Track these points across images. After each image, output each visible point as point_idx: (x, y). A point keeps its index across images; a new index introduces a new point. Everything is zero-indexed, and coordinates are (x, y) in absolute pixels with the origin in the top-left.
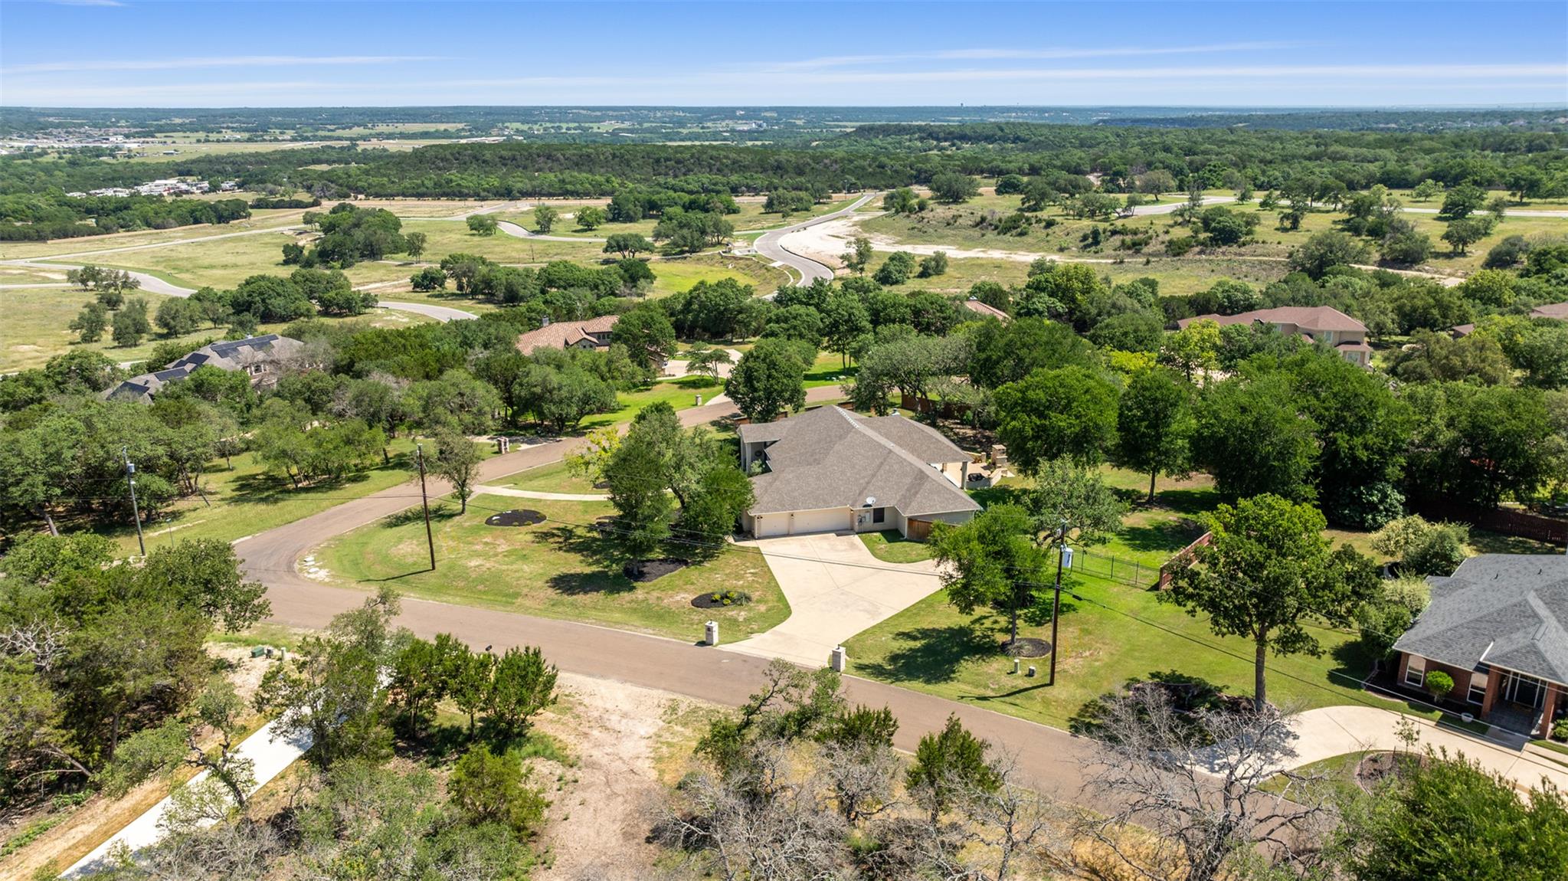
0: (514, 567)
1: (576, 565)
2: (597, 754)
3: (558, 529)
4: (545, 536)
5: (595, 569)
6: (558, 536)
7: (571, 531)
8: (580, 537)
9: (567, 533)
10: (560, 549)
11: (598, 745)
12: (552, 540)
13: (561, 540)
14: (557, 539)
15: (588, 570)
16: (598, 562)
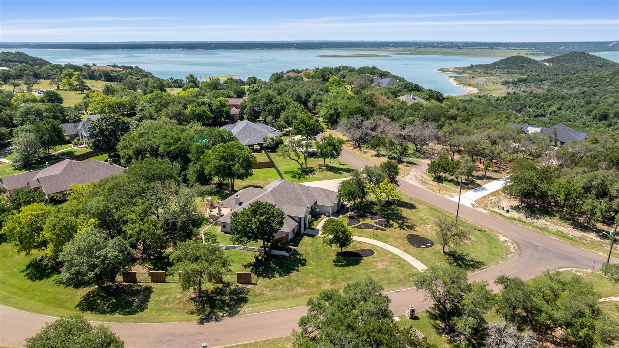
0: (427, 217)
1: (405, 212)
2: (421, 174)
3: (404, 229)
4: (410, 227)
5: (400, 208)
6: (406, 226)
7: (400, 227)
8: (398, 223)
9: (401, 227)
10: (408, 219)
11: (420, 175)
12: (409, 224)
13: (405, 224)
14: (407, 224)
15: (402, 209)
16: (398, 210)
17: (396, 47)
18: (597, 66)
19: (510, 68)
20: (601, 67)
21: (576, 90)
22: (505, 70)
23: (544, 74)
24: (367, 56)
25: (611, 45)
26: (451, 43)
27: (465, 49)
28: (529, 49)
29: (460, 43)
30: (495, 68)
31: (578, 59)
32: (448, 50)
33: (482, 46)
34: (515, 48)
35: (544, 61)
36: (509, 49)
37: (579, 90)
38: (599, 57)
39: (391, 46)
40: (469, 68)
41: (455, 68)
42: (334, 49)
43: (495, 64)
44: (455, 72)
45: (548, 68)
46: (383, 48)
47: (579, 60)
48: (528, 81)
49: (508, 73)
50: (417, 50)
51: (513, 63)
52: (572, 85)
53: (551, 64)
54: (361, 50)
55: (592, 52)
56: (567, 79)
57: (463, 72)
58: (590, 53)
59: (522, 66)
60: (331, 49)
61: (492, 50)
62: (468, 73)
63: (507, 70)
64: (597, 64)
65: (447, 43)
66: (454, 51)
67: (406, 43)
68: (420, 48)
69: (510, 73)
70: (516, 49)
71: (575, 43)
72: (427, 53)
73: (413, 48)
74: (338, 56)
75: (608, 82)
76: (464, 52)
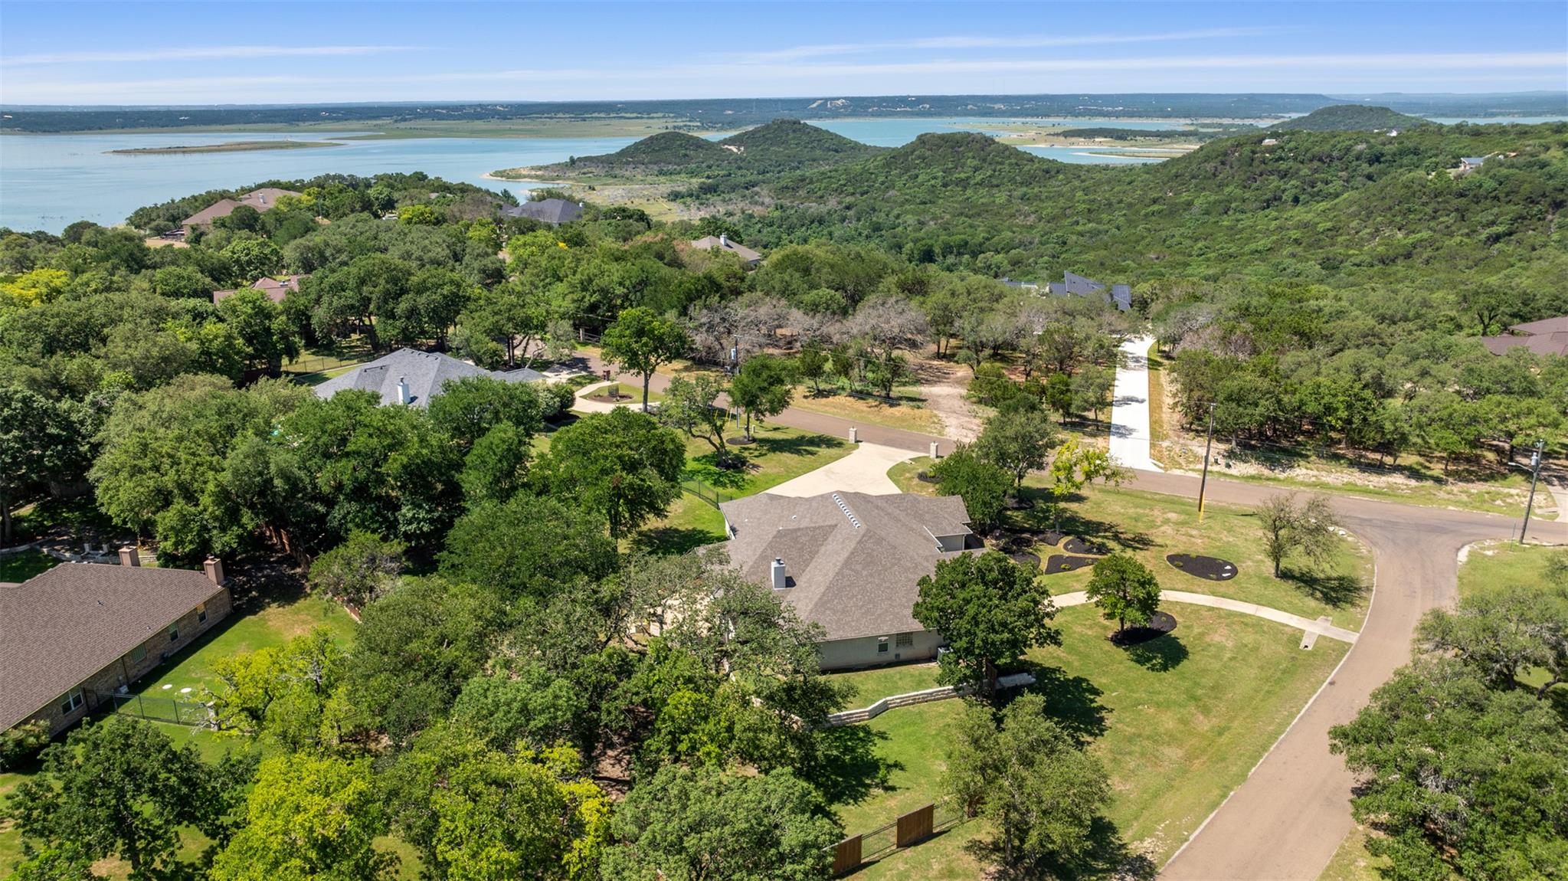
17: (338, 119)
18: (829, 149)
19: (661, 161)
20: (837, 151)
21: (832, 203)
22: (651, 166)
23: (740, 173)
24: (272, 148)
25: (815, 105)
26: (480, 105)
27: (521, 121)
28: (664, 117)
29: (502, 106)
30: (628, 163)
31: (791, 136)
32: (479, 124)
33: (559, 112)
34: (635, 115)
35: (726, 142)
36: (621, 117)
37: (839, 203)
38: (827, 131)
39: (324, 119)
40: (566, 165)
41: (532, 168)
42: (151, 129)
43: (623, 153)
44: (537, 177)
45: (739, 159)
46: (301, 124)
47: (794, 138)
48: (721, 188)
49: (661, 173)
50: (402, 125)
51: (664, 149)
52: (819, 193)
53: (742, 149)
54: (240, 131)
55: (810, 118)
56: (802, 180)
57: (558, 177)
58: (809, 122)
59: (686, 155)
60: (140, 129)
61: (584, 120)
62: (569, 179)
63: (656, 168)
64: (827, 145)
65: (470, 106)
66: (494, 127)
67: (363, 108)
68: (405, 120)
69: (665, 174)
70: (637, 118)
71: (749, 101)
72: (431, 133)
73: (386, 121)
74: (184, 150)
75: (883, 183)
76: (521, 127)
